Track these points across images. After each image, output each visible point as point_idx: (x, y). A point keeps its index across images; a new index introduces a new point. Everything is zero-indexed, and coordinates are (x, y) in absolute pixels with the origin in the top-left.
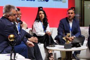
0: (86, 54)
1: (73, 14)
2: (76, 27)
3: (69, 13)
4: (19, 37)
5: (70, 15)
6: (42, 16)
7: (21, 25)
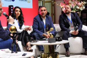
0: (60, 49)
1: (45, 11)
2: (49, 24)
3: (42, 10)
4: (7, 32)
5: (43, 12)
6: (18, 13)
7: (8, 20)
